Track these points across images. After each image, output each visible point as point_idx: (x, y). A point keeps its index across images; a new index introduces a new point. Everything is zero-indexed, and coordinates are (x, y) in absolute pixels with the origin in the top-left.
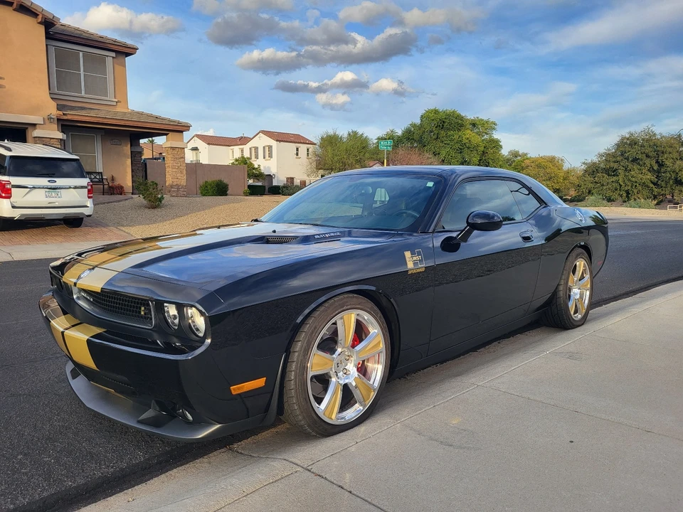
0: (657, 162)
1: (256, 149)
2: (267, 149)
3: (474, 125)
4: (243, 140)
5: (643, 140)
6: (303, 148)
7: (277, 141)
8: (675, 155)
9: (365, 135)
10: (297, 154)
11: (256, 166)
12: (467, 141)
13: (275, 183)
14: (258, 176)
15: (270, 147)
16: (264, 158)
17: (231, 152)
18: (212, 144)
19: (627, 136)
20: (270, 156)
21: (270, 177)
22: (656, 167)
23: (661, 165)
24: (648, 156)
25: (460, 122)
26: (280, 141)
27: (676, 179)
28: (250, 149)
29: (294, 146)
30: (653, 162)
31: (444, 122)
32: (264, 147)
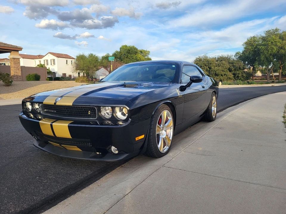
0: (209, 67)
1: (47, 61)
2: (52, 61)
3: (141, 52)
4: (40, 57)
5: (204, 59)
6: (69, 60)
7: (57, 57)
8: (215, 65)
9: (96, 56)
10: (67, 63)
11: (48, 68)
12: (139, 59)
13: (57, 76)
14: (49, 73)
15: (54, 60)
16: (51, 65)
17: (34, 62)
18: (24, 58)
19: (198, 58)
20: (54, 64)
21: (54, 73)
22: (208, 69)
23: (210, 68)
24: (205, 65)
25: (136, 51)
26: (58, 57)
27: (215, 73)
28: (44, 60)
29: (65, 59)
30: (207, 67)
31: (129, 50)
32: (51, 60)
